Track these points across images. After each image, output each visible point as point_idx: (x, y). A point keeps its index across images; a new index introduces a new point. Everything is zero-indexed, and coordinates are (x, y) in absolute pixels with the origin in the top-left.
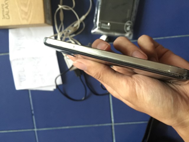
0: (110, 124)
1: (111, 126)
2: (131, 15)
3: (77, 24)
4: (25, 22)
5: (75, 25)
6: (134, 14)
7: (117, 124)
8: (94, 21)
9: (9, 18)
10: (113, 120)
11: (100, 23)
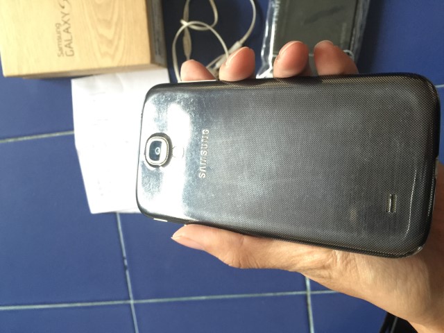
0: (300, 293)
2: (352, 35)
4: (107, 63)
7: (317, 292)
8: (262, 53)
9: (73, 55)
10: (308, 283)
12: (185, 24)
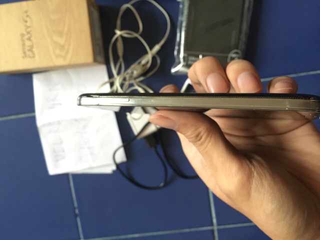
0: (209, 228)
1: (213, 231)
2: (239, 39)
3: (147, 59)
4: (60, 62)
5: (143, 62)
6: (243, 38)
7: (221, 227)
8: (176, 53)
10: (215, 221)
11: (186, 55)
12: (118, 33)
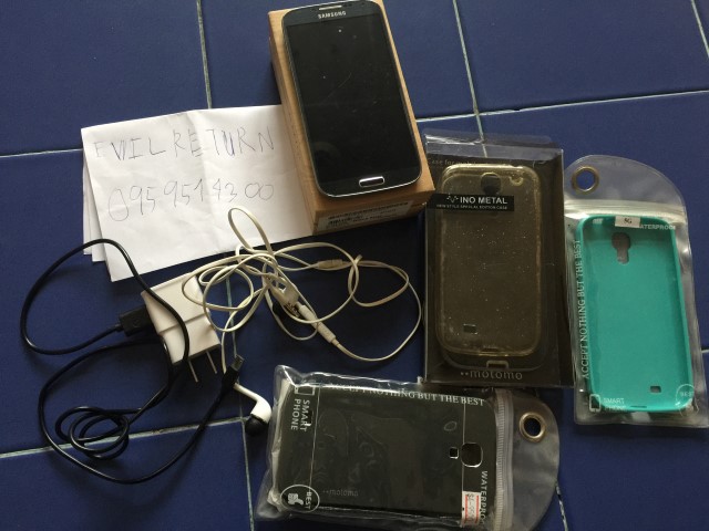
3: (309, 316)
11: (313, 393)
12: (355, 262)
